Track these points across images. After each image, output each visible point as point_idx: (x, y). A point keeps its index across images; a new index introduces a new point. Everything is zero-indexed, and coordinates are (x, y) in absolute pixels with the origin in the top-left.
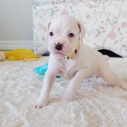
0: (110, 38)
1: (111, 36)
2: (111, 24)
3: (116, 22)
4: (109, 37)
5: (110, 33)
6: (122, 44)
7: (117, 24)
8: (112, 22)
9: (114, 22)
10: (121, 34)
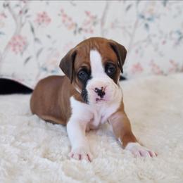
0: (14, 50)
1: (15, 45)
2: (14, 16)
3: (26, 11)
4: (11, 48)
5: (14, 39)
6: (41, 64)
7: (28, 16)
8: (17, 11)
9: (21, 12)
10: (36, 40)
